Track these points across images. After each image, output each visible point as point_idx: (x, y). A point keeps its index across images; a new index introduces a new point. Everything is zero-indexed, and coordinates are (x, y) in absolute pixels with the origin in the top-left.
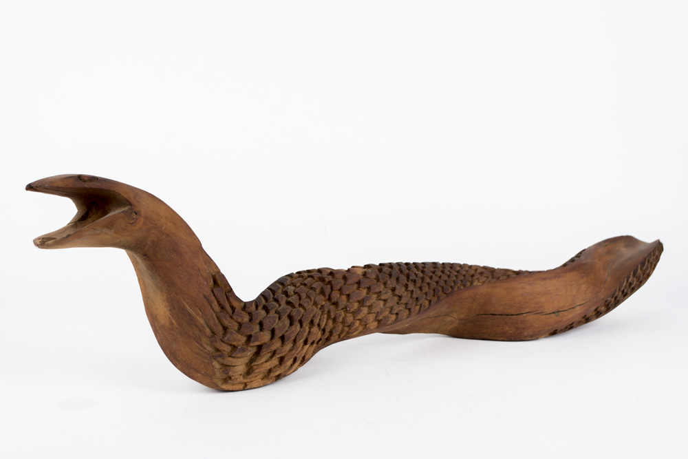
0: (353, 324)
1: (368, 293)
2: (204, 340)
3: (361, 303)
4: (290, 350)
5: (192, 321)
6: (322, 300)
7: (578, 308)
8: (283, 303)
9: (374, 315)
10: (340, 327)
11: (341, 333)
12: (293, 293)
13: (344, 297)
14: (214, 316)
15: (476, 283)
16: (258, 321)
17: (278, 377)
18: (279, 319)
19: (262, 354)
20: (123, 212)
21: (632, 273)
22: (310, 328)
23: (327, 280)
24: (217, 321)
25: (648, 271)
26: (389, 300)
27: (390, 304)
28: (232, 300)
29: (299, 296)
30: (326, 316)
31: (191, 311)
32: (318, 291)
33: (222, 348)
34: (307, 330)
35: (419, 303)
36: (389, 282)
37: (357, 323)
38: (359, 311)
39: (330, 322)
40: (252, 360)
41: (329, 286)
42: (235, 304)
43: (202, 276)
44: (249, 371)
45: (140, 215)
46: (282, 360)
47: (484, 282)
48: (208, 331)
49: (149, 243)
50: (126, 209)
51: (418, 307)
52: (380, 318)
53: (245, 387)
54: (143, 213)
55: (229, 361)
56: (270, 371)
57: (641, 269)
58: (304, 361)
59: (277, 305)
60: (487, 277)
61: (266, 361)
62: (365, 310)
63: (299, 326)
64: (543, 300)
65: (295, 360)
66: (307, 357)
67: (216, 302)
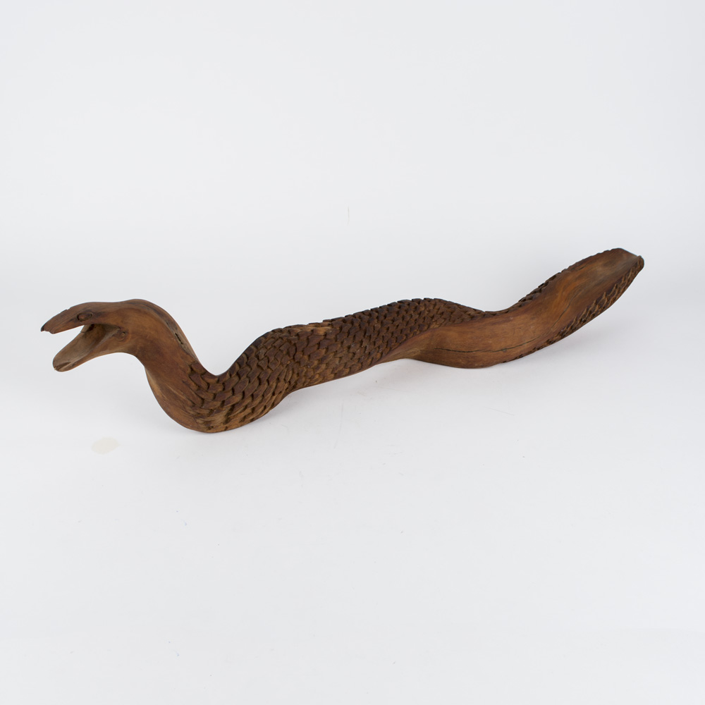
0: (313, 377)
1: (326, 353)
2: (188, 408)
3: (321, 361)
4: (260, 403)
5: (176, 397)
6: (287, 360)
7: (526, 345)
8: (254, 366)
9: (331, 370)
10: (304, 379)
11: (305, 382)
12: (263, 356)
13: (306, 357)
14: (193, 393)
15: (434, 326)
16: (230, 388)
17: (252, 420)
18: (249, 382)
19: (234, 410)
20: (113, 335)
21: (595, 302)
22: (277, 384)
23: (293, 342)
24: (195, 396)
25: (614, 296)
26: (343, 358)
27: (344, 360)
28: (206, 379)
29: (268, 358)
30: (291, 372)
31: (175, 392)
32: (284, 353)
33: (201, 412)
34: (275, 384)
35: (371, 357)
36: (345, 342)
37: (317, 376)
38: (317, 368)
39: (295, 376)
40: (228, 414)
41: (294, 348)
42: (210, 381)
43: (181, 368)
44: (227, 421)
45: (128, 333)
46: (253, 410)
47: (441, 324)
48: (189, 403)
49: (138, 348)
50: (115, 332)
51: (370, 360)
52: (336, 372)
53: (226, 429)
54: (130, 331)
55: (209, 419)
56: (245, 417)
57: (606, 296)
58: (273, 406)
59: (249, 370)
60: (445, 319)
61: (241, 412)
62: (323, 366)
63: (267, 383)
64: (490, 342)
65: (265, 407)
66: (276, 403)
67: (193, 384)
